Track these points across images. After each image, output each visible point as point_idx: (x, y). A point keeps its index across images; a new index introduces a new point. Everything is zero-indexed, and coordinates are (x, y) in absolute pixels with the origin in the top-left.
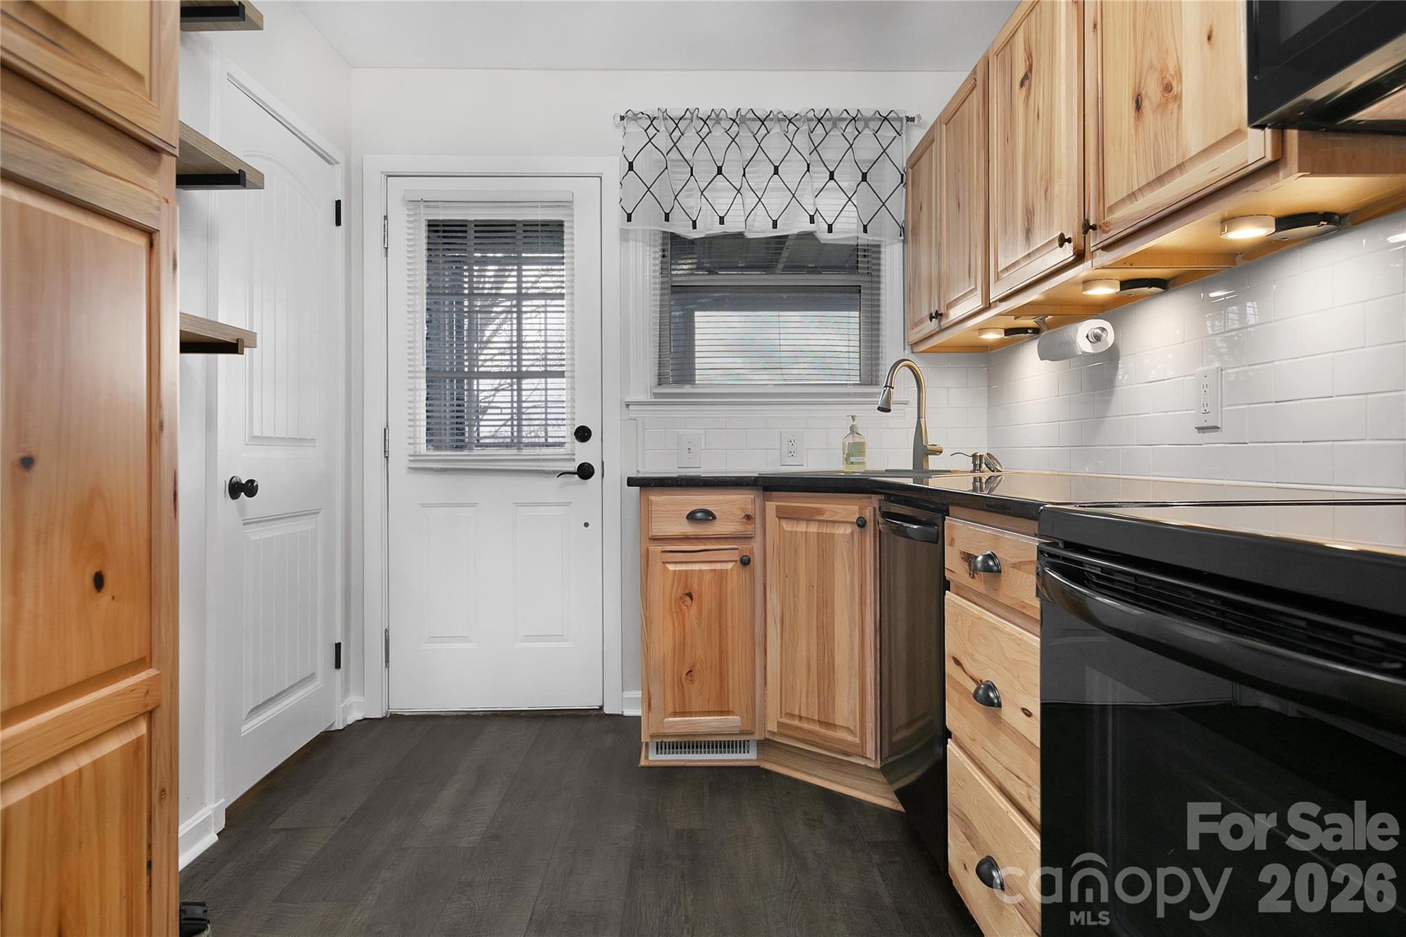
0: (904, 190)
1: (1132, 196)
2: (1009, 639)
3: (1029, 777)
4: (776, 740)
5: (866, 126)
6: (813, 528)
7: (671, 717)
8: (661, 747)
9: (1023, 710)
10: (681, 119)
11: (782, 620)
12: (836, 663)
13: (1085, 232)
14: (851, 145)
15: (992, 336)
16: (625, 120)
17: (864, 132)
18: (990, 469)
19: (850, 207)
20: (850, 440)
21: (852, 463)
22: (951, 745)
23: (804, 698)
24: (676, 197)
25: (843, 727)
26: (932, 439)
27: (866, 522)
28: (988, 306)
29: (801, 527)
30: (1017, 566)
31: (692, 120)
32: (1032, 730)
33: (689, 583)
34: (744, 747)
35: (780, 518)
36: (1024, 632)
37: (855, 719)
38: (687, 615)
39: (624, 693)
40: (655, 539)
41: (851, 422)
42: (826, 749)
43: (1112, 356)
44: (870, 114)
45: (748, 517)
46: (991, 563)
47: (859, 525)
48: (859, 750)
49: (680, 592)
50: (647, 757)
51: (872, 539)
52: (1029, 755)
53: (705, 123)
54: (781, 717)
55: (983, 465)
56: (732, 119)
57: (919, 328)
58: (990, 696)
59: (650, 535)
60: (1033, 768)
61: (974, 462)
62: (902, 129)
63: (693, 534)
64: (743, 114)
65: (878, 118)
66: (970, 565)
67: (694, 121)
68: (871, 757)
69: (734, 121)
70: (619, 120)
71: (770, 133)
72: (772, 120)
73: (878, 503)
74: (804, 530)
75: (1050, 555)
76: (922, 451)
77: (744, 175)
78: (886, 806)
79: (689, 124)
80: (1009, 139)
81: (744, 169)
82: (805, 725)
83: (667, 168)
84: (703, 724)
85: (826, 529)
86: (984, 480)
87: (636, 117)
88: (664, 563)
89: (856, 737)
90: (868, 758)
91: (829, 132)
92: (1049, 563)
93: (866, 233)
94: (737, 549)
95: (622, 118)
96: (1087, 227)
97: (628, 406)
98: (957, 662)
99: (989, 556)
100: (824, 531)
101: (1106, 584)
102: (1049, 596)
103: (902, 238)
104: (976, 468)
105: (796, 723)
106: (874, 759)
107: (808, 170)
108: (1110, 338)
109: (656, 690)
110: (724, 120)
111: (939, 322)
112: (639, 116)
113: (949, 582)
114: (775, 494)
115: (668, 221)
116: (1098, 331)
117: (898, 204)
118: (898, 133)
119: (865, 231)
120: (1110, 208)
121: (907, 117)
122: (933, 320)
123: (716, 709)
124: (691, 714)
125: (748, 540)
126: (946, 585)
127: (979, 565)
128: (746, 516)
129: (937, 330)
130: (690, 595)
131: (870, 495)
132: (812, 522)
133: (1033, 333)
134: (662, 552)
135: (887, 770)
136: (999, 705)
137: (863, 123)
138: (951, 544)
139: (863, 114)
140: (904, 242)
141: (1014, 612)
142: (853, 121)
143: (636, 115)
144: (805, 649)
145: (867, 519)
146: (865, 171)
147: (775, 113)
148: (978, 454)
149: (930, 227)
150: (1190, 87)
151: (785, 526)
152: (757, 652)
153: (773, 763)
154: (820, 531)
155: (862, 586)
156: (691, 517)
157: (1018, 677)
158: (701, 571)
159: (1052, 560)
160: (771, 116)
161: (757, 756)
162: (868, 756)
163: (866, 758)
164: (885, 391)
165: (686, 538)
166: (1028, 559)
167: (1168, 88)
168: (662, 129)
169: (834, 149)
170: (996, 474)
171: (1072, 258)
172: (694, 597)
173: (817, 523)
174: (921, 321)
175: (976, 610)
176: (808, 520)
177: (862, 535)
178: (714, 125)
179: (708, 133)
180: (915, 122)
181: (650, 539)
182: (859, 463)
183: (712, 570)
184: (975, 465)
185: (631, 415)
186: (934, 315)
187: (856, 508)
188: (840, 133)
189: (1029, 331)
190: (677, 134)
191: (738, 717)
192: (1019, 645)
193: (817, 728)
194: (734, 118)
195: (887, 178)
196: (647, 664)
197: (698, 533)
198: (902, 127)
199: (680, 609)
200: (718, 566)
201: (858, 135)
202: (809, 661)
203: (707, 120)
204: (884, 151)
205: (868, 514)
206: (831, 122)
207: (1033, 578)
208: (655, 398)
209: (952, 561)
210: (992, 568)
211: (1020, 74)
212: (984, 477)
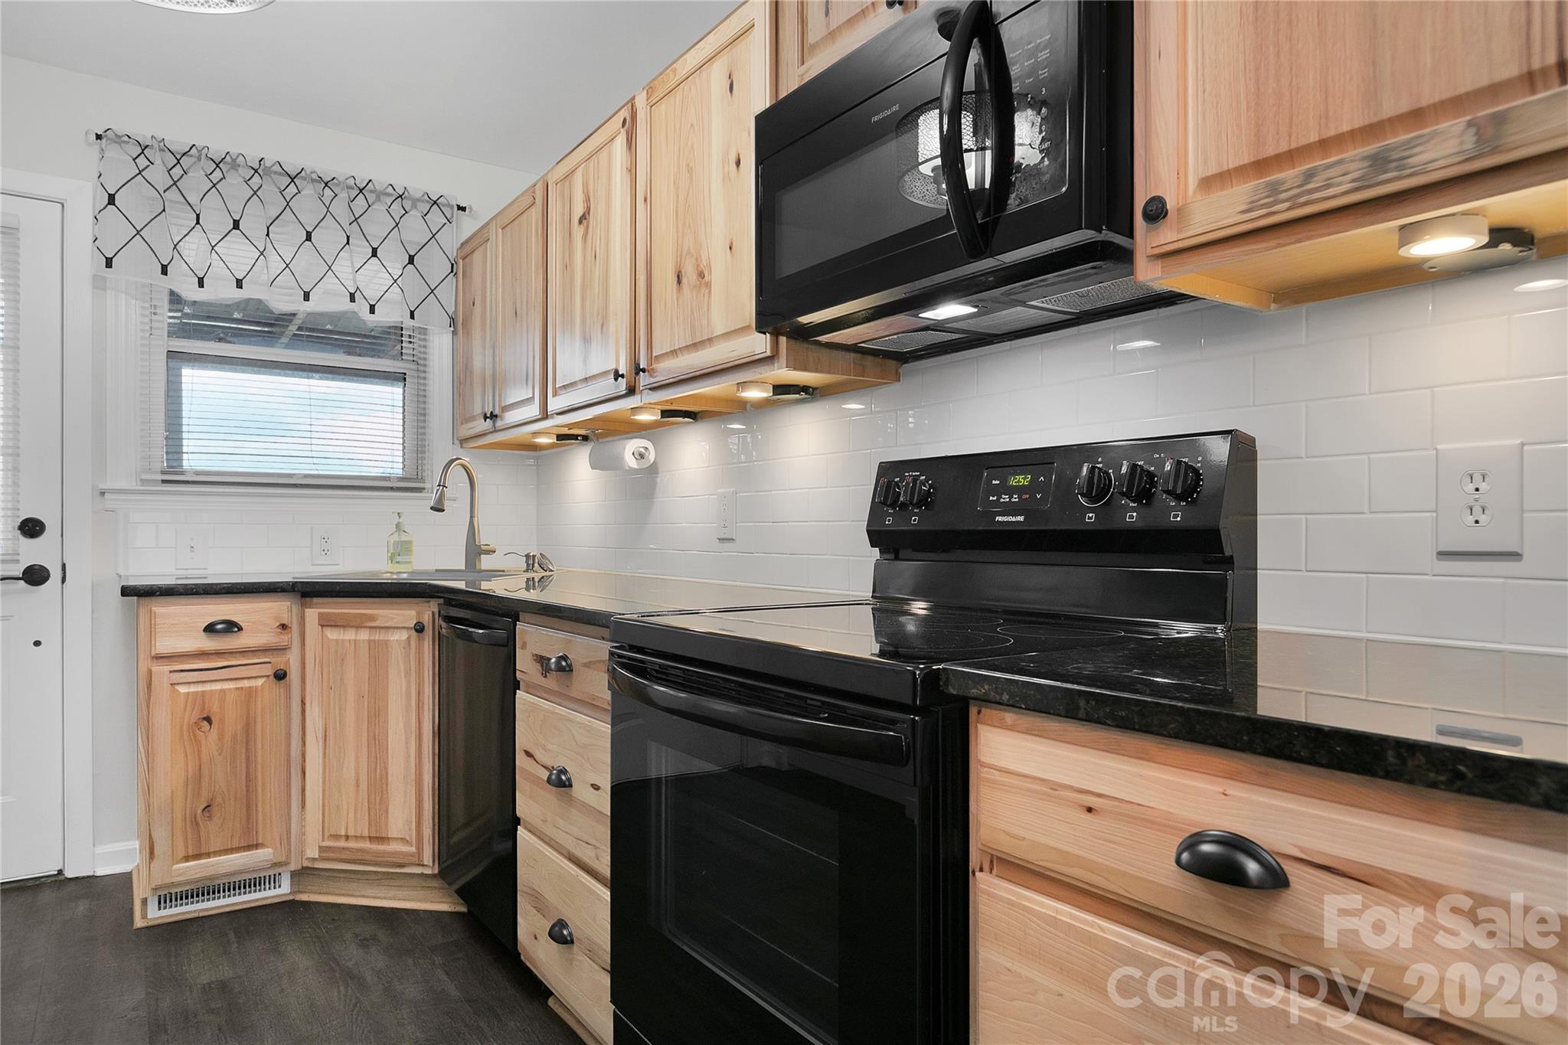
0: (455, 280)
1: (674, 353)
2: (580, 727)
3: (597, 840)
4: (316, 866)
5: (414, 206)
6: (364, 635)
7: (183, 863)
8: (163, 901)
9: (592, 785)
10: (184, 154)
11: (326, 735)
12: (390, 772)
13: (637, 374)
14: (397, 224)
15: (543, 440)
16: (104, 140)
17: (411, 213)
18: (543, 569)
19: (395, 289)
20: (396, 538)
21: (398, 562)
22: (521, 831)
23: (352, 815)
24: (175, 246)
25: (397, 839)
27: (424, 626)
28: (545, 416)
29: (349, 635)
30: (588, 665)
31: (199, 158)
32: (603, 802)
33: (207, 705)
34: (275, 882)
35: (322, 626)
36: (592, 720)
37: (410, 829)
38: (203, 742)
39: (96, 849)
40: (159, 658)
41: (397, 520)
42: (376, 864)
43: (653, 470)
44: (419, 195)
45: (284, 627)
46: (564, 663)
47: (416, 630)
48: (415, 860)
49: (196, 715)
50: (144, 916)
51: (431, 643)
52: (597, 822)
53: (217, 166)
54: (323, 841)
55: (536, 565)
56: (253, 169)
57: (470, 425)
58: (562, 779)
59: (153, 654)
60: (603, 834)
61: (527, 562)
62: (452, 217)
63: (213, 649)
64: (267, 165)
65: (427, 201)
66: (542, 666)
67: (202, 160)
68: (429, 864)
69: (256, 171)
70: (95, 138)
71: (302, 193)
72: (304, 179)
73: (437, 607)
74: (353, 638)
75: (620, 656)
76: (475, 551)
77: (268, 235)
78: (443, 910)
79: (195, 162)
80: (568, 266)
81: (268, 228)
82: (352, 844)
83: (164, 210)
84: (224, 865)
85: (378, 636)
86: (536, 580)
87: (120, 140)
88: (172, 684)
89: (412, 846)
90: (426, 866)
91: (372, 204)
92: (618, 662)
93: (414, 319)
94: (270, 663)
95: (99, 137)
96: (638, 370)
97: (103, 494)
98: (529, 754)
99: (561, 657)
100: (377, 638)
101: (662, 676)
102: (619, 688)
103: (452, 329)
104: (530, 568)
105: (342, 844)
106: (431, 865)
107: (348, 243)
108: (652, 456)
109: (161, 836)
110: (243, 167)
111: (494, 423)
112: (123, 139)
113: (519, 682)
114: (315, 600)
115: (166, 274)
116: (642, 450)
117: (447, 293)
118: (448, 220)
119: (412, 317)
120: (656, 357)
121: (458, 206)
122: (488, 420)
123: (242, 845)
124: (208, 855)
125: (282, 652)
126: (517, 686)
127: (553, 666)
128: (280, 625)
129: (491, 430)
130: (208, 720)
131: (428, 600)
132: (362, 629)
133: (583, 440)
134: (171, 672)
135: (446, 873)
136: (571, 786)
137: (410, 202)
138: (524, 647)
139: (411, 193)
140: (454, 333)
141: (588, 705)
142: (400, 199)
143: (120, 137)
144: (353, 764)
145: (426, 624)
146: (412, 254)
147: (308, 172)
148: (531, 554)
149: (483, 325)
150: (717, 277)
151: (329, 635)
152: (293, 771)
153: (309, 893)
154: (372, 638)
155: (419, 693)
156: (210, 629)
157: (588, 759)
158: (223, 691)
159: (620, 660)
160: (303, 173)
161: (291, 889)
162: (425, 863)
163: (423, 865)
164: (438, 490)
165: (202, 655)
166: (597, 659)
167: (701, 275)
168: (158, 162)
169: (377, 223)
170: (548, 573)
171: (624, 392)
172: (214, 723)
173: (368, 629)
174: (473, 418)
175: (549, 705)
176: (358, 627)
177: (420, 640)
178: (229, 169)
179: (222, 179)
180: (467, 212)
181: (153, 657)
182: (406, 563)
183: (237, 688)
184: (528, 565)
185: (106, 506)
186: (488, 415)
187: (413, 613)
188: (384, 209)
189: (579, 438)
190: (177, 172)
191: (270, 849)
192: (589, 731)
193: (367, 845)
194: (256, 166)
195: (435, 265)
196: (148, 806)
197: (219, 648)
198: (453, 215)
199: (195, 737)
200: (246, 684)
201: (404, 215)
202: (358, 777)
203: (220, 162)
204: (433, 236)
205: (426, 619)
206: (374, 195)
207: (606, 676)
208: (142, 485)
209: (524, 663)
210: (565, 667)
211: (578, 211)
212: (537, 576)
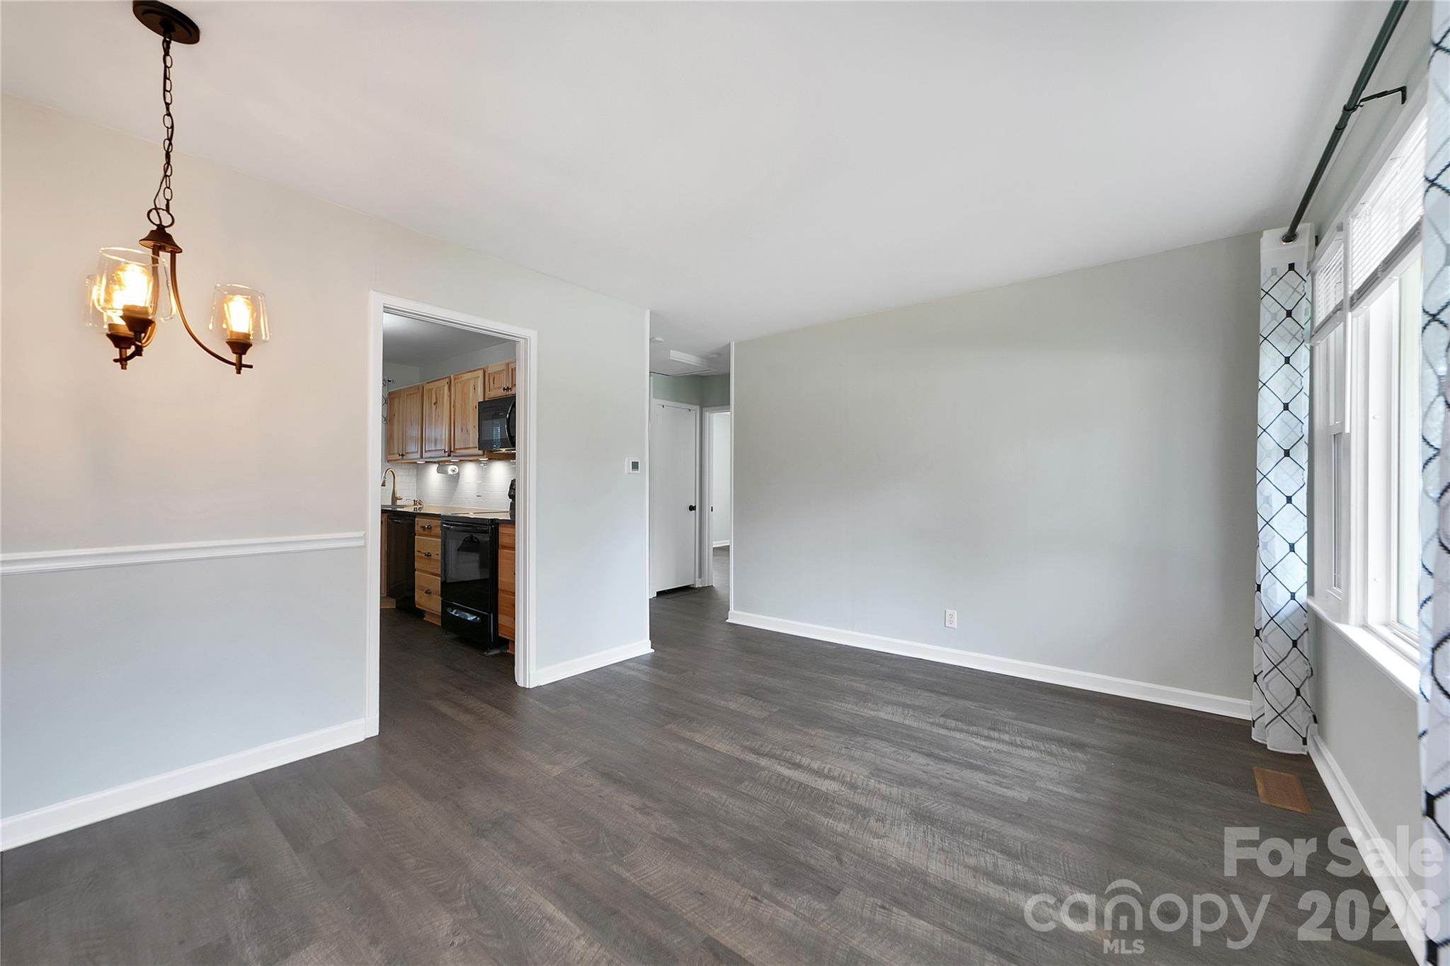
1: (461, 449)
9: (436, 555)
15: (420, 462)
18: (419, 504)
22: (416, 573)
26: (398, 495)
28: (422, 458)
30: (435, 528)
36: (437, 539)
43: (458, 474)
51: (385, 526)
57: (393, 456)
58: (428, 555)
61: (414, 501)
66: (423, 530)
75: (444, 524)
76: (396, 498)
80: (430, 415)
92: (443, 526)
96: (451, 452)
98: (419, 551)
99: (428, 526)
104: (416, 504)
108: (457, 469)
111: (402, 457)
116: (454, 469)
118: (384, 386)
120: (456, 449)
122: (400, 455)
126: (415, 534)
127: (425, 530)
129: (401, 459)
136: (430, 556)
138: (417, 524)
141: (436, 537)
148: (416, 499)
157: (434, 549)
164: (382, 479)
166: (437, 525)
171: (447, 455)
174: (394, 454)
175: (424, 538)
192: (435, 542)
207: (440, 531)
209: (417, 528)
210: (430, 528)
211: (434, 401)
212: (418, 507)
